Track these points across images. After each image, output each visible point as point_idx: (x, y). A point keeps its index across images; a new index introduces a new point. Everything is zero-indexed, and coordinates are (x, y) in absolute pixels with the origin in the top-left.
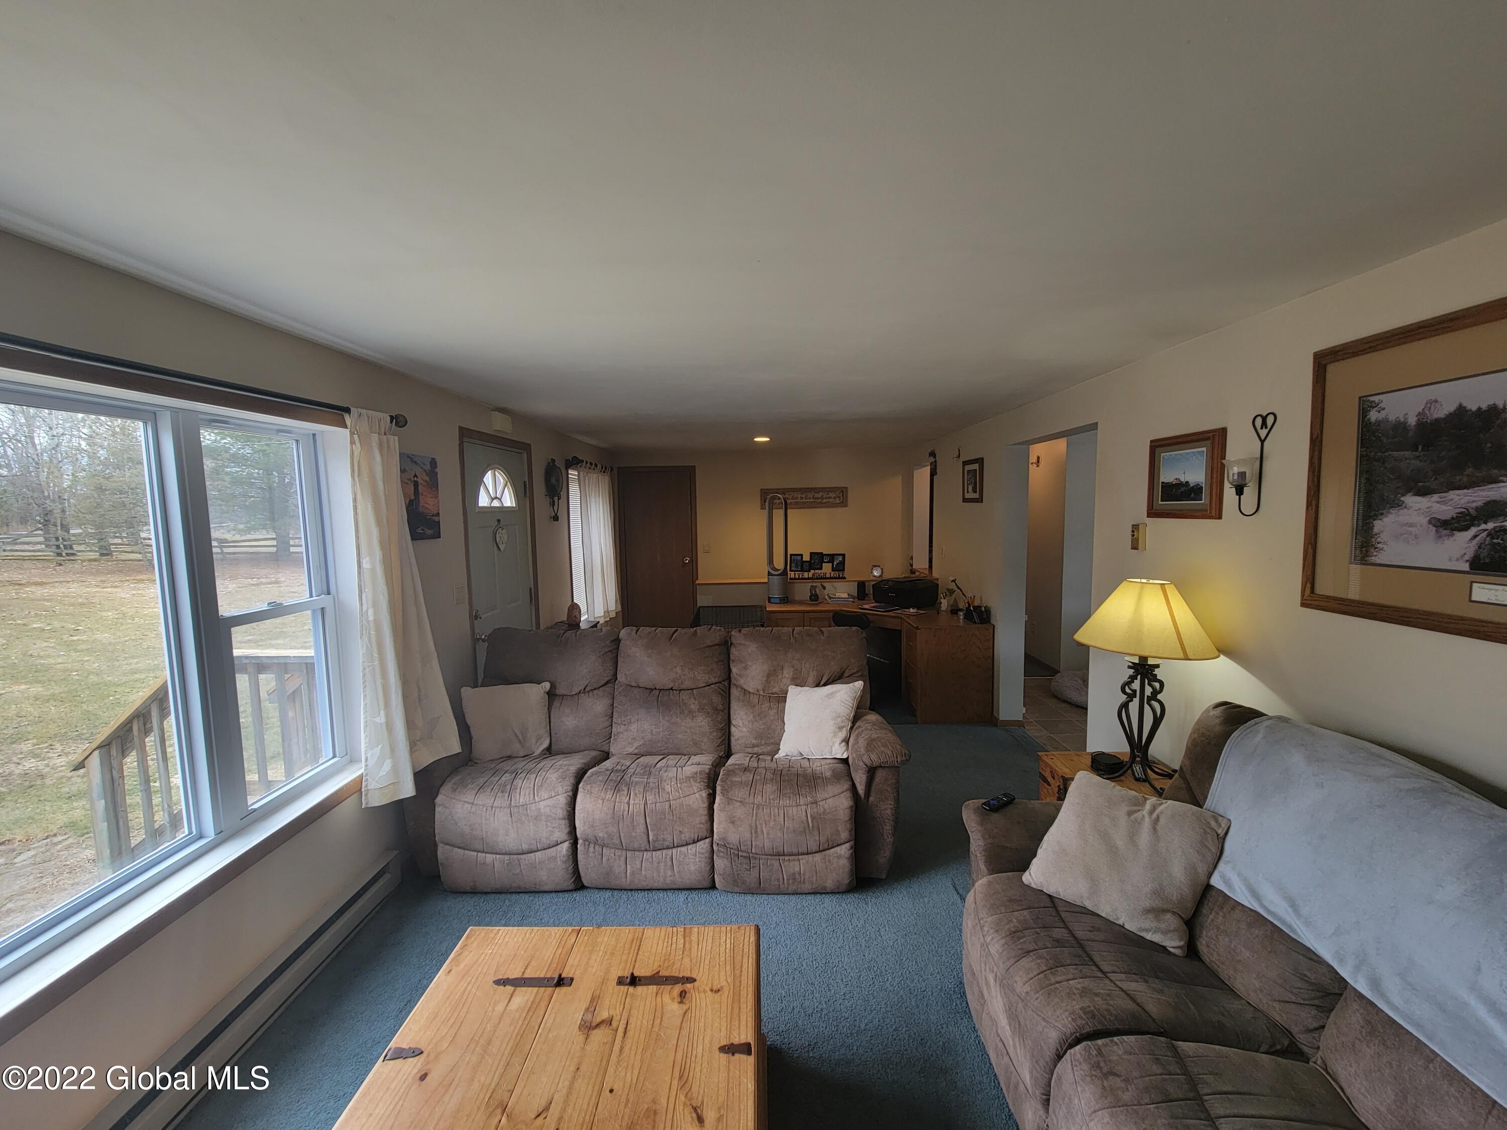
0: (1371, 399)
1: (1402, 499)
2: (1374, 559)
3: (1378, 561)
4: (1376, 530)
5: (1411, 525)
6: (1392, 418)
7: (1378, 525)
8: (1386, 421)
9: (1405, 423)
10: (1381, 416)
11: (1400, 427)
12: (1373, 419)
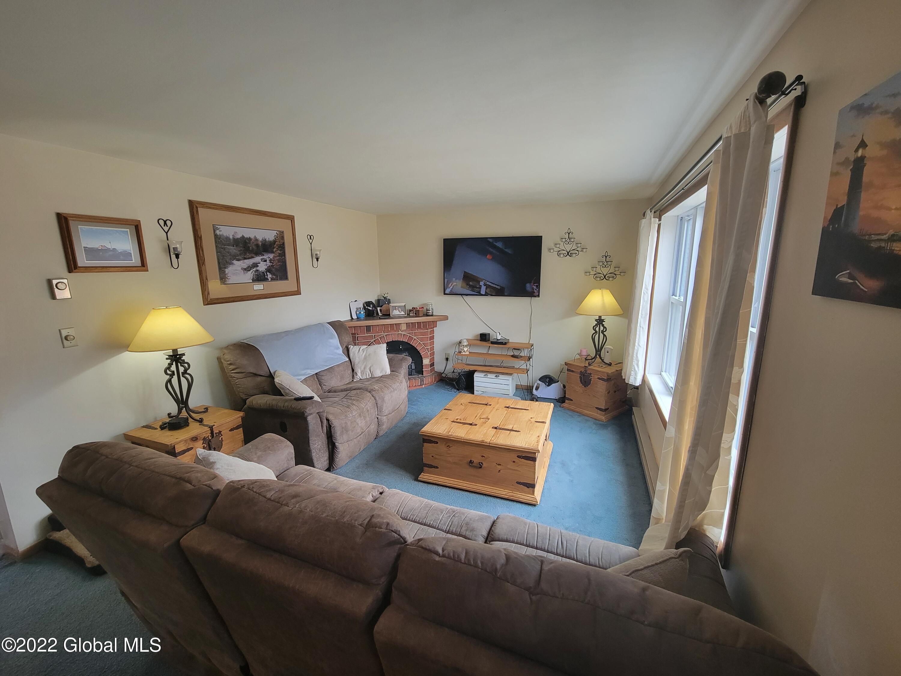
0: (216, 226)
1: (233, 262)
2: (227, 282)
3: (229, 283)
4: (226, 272)
5: (236, 270)
6: (225, 235)
7: (227, 271)
8: (223, 235)
9: (229, 238)
10: (221, 233)
11: (227, 238)
12: (218, 234)
